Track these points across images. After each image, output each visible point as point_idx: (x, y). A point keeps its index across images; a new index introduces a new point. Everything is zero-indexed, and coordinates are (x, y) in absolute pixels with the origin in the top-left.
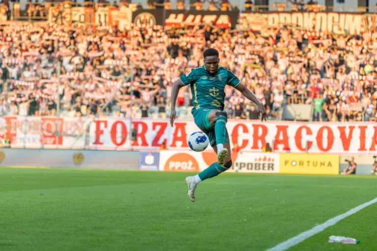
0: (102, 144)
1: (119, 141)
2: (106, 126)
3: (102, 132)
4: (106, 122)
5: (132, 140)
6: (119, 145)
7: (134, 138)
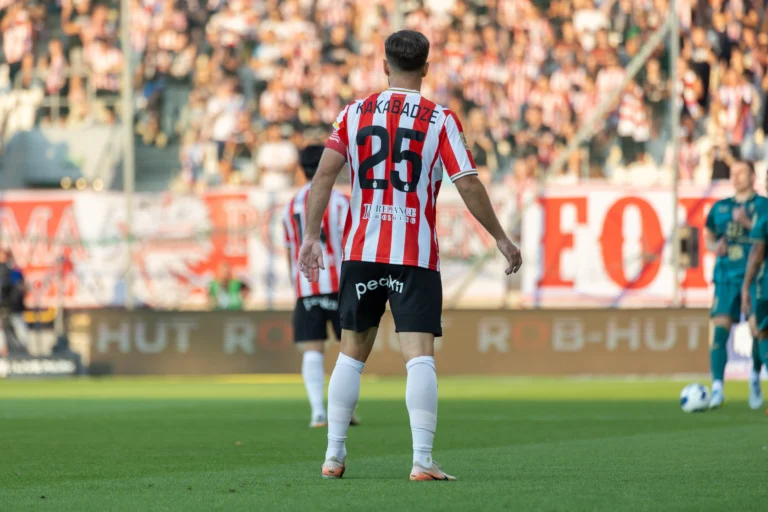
0: (570, 284)
1: (632, 270)
2: (582, 218)
3: (568, 241)
4: (581, 205)
5: (682, 266)
6: (630, 286)
7: (686, 259)
